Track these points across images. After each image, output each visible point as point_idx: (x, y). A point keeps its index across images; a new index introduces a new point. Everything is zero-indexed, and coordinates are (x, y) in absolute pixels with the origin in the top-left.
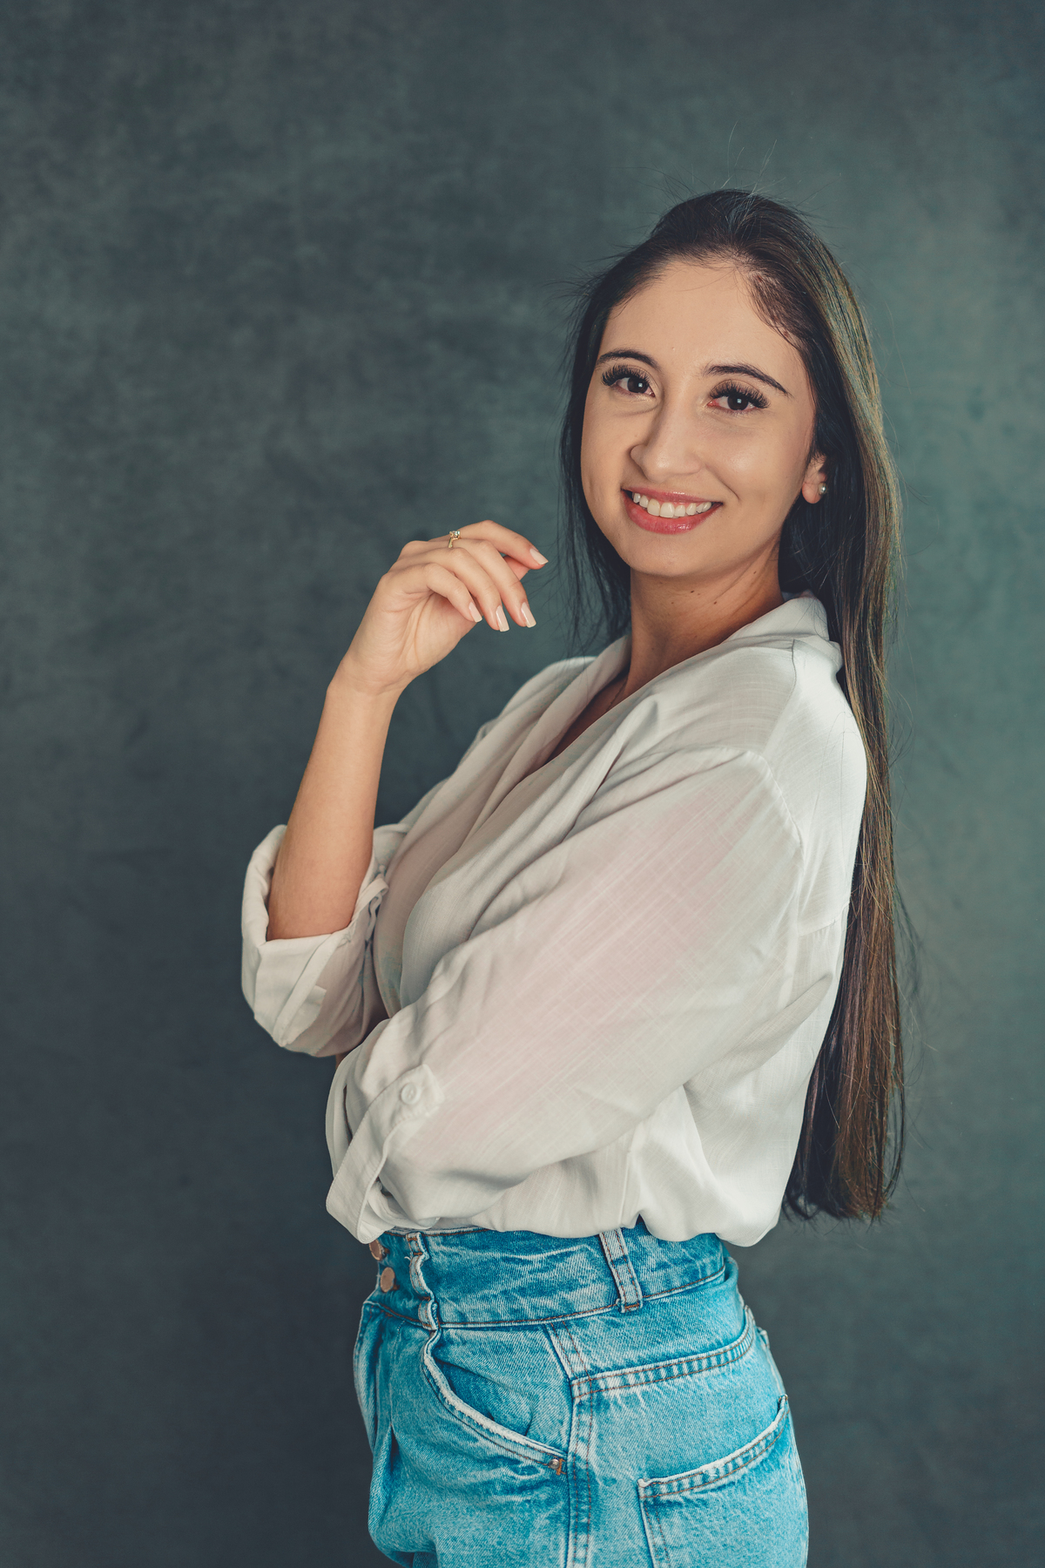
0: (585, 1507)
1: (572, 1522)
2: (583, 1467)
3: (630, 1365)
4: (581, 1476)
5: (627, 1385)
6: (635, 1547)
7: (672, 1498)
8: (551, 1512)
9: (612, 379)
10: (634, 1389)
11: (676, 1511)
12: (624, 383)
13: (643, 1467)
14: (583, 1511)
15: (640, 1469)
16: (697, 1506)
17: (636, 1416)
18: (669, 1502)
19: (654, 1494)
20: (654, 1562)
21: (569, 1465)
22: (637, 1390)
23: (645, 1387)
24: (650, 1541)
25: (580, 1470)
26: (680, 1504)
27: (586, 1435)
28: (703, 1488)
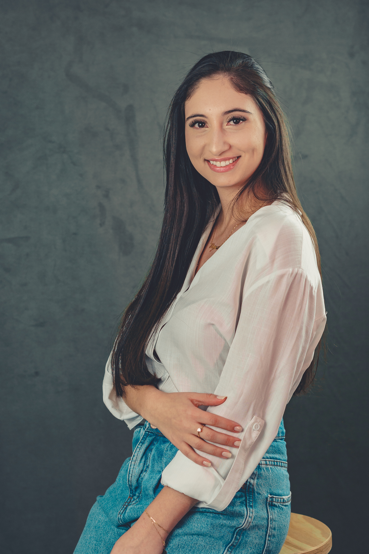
0: (251, 500)
1: (248, 504)
2: (252, 487)
3: (267, 458)
4: (251, 490)
5: (267, 464)
6: (265, 517)
7: (276, 503)
8: (241, 501)
9: (192, 125)
10: (268, 466)
11: (276, 509)
12: (197, 125)
13: (269, 492)
14: (251, 501)
15: (268, 492)
16: (281, 509)
17: (269, 475)
18: (275, 504)
19: (272, 501)
20: (269, 524)
21: (247, 486)
22: (269, 467)
23: (271, 466)
24: (269, 516)
25: (251, 488)
26: (277, 507)
27: (254, 477)
28: (282, 504)
